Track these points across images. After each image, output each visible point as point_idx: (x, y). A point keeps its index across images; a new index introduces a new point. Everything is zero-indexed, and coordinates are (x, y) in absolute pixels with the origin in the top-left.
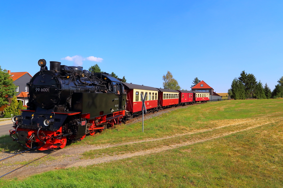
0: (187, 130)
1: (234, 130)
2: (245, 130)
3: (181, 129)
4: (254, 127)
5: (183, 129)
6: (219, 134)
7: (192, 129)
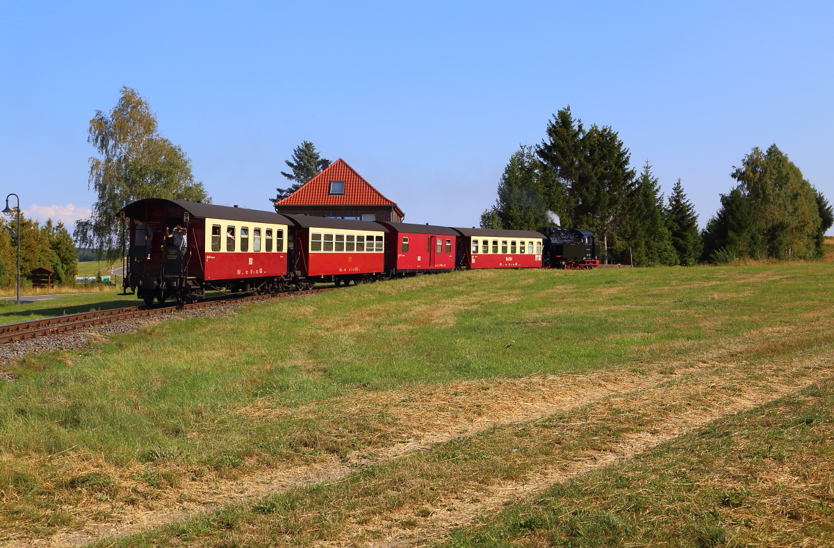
0: (113, 493)
1: (524, 468)
2: (610, 458)
3: (60, 486)
4: (668, 431)
5: (73, 484)
6: (400, 516)
7: (171, 480)
